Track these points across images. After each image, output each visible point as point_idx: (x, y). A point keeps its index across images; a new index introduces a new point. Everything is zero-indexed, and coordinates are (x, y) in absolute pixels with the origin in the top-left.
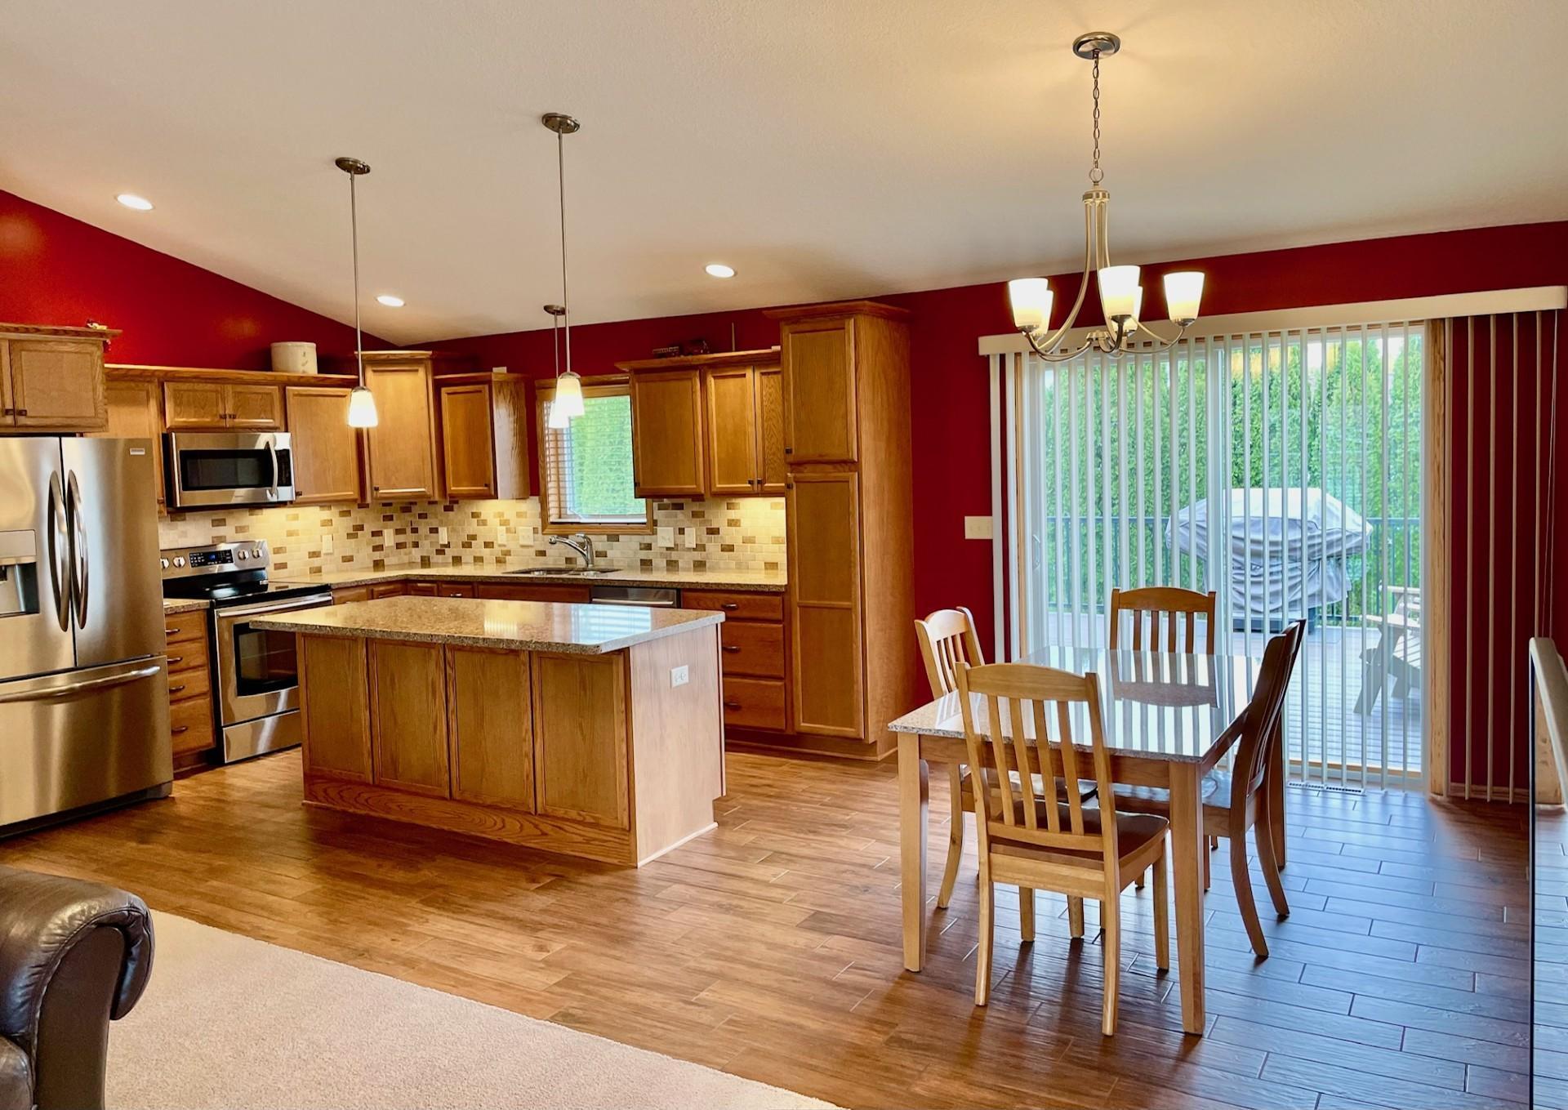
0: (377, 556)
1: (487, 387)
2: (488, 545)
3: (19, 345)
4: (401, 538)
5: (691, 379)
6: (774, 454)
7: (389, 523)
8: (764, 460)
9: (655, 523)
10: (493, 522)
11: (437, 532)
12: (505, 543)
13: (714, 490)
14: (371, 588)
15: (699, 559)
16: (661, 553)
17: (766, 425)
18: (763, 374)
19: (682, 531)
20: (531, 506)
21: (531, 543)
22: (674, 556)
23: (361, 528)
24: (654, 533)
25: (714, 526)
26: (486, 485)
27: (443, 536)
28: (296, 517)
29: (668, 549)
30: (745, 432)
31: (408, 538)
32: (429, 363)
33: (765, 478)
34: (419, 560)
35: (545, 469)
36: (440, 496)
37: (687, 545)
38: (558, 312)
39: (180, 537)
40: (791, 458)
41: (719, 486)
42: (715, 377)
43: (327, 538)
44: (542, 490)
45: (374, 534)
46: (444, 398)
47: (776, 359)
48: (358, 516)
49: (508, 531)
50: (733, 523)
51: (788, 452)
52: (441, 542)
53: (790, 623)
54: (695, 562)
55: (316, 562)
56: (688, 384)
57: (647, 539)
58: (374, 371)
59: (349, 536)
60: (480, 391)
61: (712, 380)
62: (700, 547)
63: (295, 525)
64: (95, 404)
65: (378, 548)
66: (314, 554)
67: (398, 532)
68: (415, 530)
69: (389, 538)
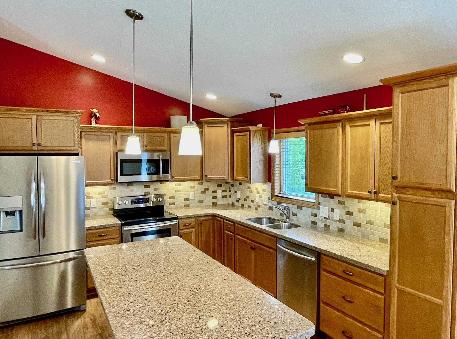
0: (214, 201)
1: (248, 133)
2: (253, 201)
3: (40, 117)
4: (225, 194)
5: (336, 128)
6: (386, 175)
7: (220, 187)
8: (380, 179)
9: (319, 204)
10: (255, 191)
11: (237, 193)
12: (258, 202)
13: (347, 193)
14: (198, 218)
15: (341, 227)
16: (322, 220)
17: (382, 156)
18: (381, 123)
19: (332, 210)
20: (267, 187)
21: (267, 203)
22: (328, 222)
23: (207, 189)
24: (318, 209)
25: (350, 210)
26: (246, 177)
27: (239, 195)
28: (180, 185)
29: (325, 218)
30: (368, 160)
31: (227, 194)
32: (229, 123)
33: (379, 191)
34: (231, 203)
35: (274, 170)
36: (231, 180)
37: (335, 218)
38: (277, 96)
39: (130, 192)
40: (396, 183)
41: (350, 191)
42: (351, 126)
43: (192, 193)
44: (272, 180)
45: (213, 192)
46: (235, 137)
47: (389, 114)
48: (206, 185)
49: (259, 196)
50: (361, 211)
51: (394, 178)
52: (238, 197)
53: (390, 296)
54: (339, 228)
55: (187, 203)
56: (335, 130)
57: (315, 211)
58: (208, 127)
59: (202, 192)
60: (246, 135)
61: (349, 128)
62: (342, 221)
63: (179, 188)
64: (74, 141)
65: (214, 198)
66: (187, 200)
67: (224, 191)
68: (230, 191)
69: (219, 194)
